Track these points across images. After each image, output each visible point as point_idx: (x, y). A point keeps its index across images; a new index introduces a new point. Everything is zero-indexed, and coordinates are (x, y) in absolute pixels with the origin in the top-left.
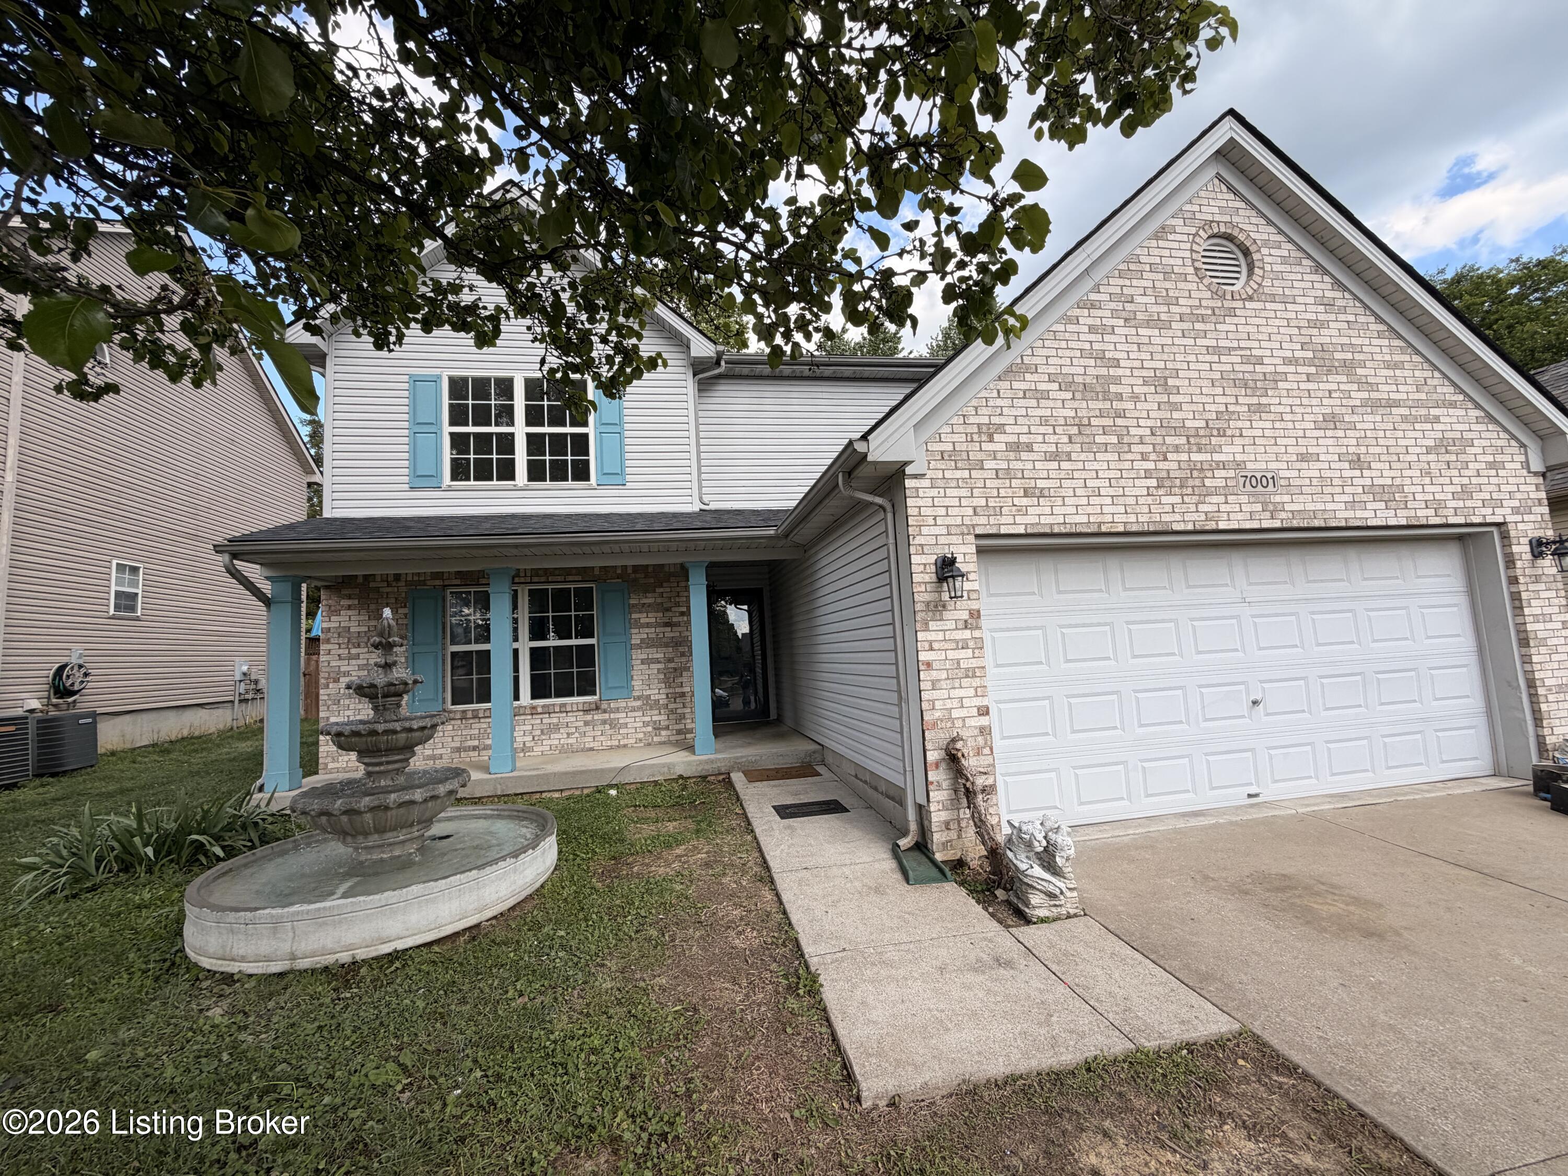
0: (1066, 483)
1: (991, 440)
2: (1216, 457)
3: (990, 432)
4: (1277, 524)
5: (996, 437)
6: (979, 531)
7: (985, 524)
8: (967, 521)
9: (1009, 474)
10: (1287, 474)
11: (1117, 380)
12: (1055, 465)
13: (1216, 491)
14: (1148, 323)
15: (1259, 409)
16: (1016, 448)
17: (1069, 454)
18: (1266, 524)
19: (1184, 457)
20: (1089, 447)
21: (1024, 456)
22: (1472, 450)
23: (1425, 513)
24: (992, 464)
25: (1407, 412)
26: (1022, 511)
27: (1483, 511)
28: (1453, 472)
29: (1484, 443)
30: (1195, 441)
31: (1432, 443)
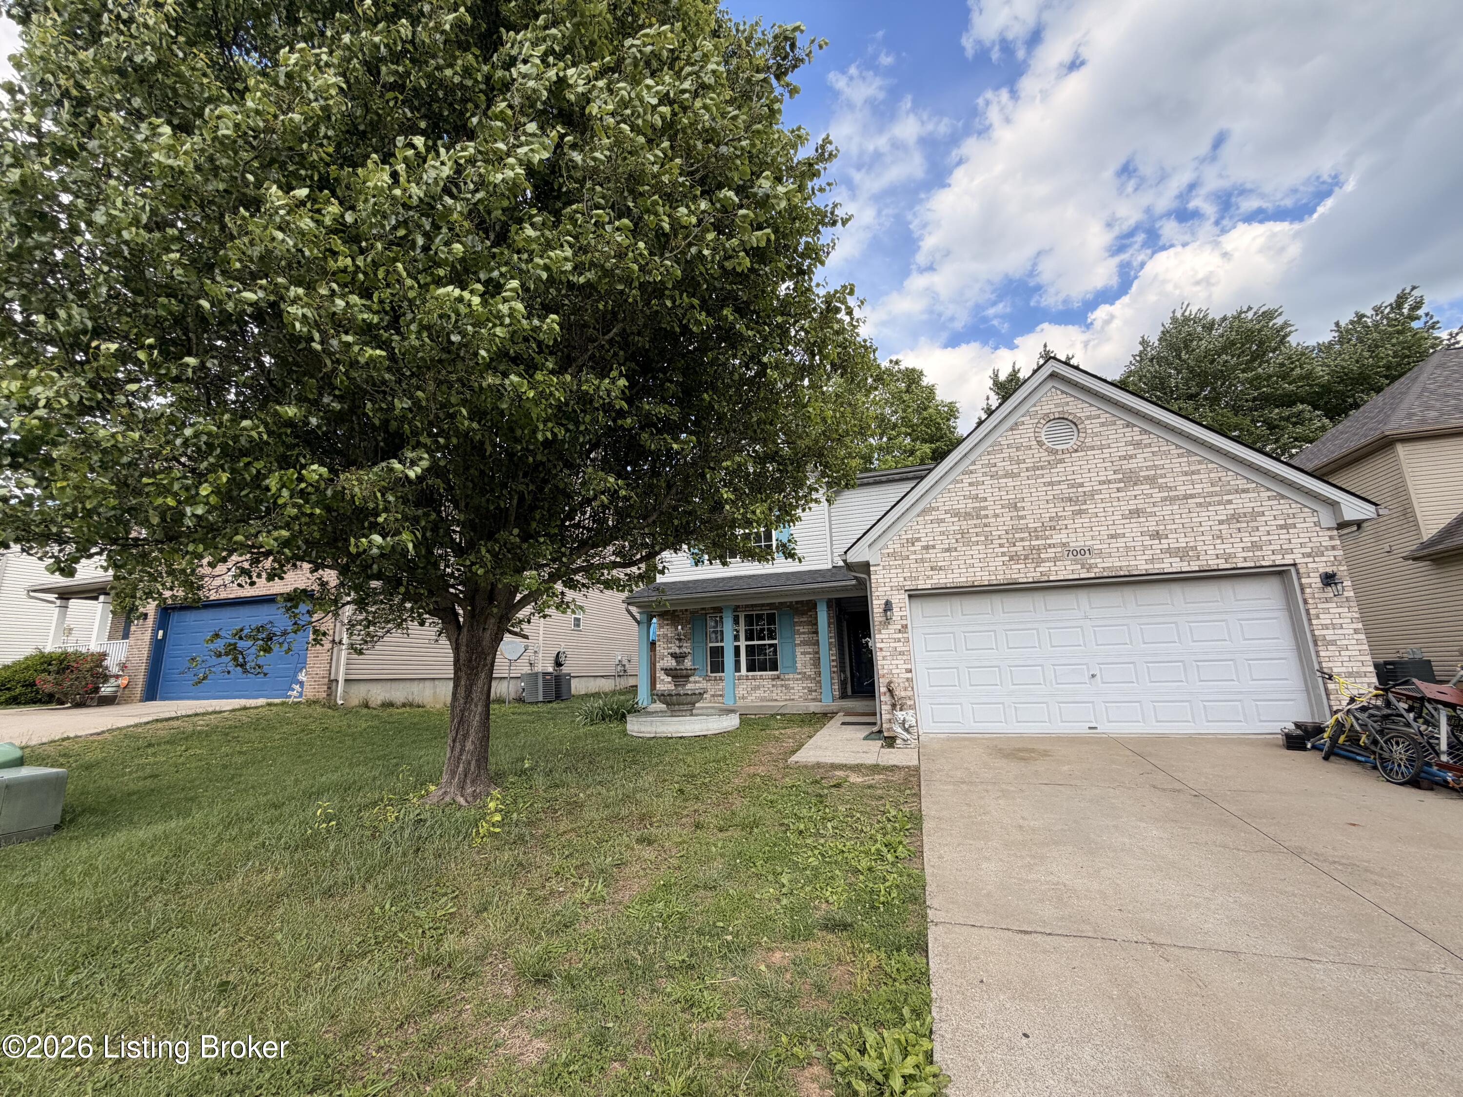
0: (953, 563)
1: (913, 545)
2: (1048, 542)
3: (913, 542)
4: (1093, 575)
5: (916, 544)
6: (906, 588)
7: (909, 585)
8: (900, 584)
9: (922, 560)
10: (1100, 547)
11: (985, 508)
12: (948, 554)
13: (1048, 560)
14: (1006, 476)
15: (1080, 512)
16: (927, 548)
17: (956, 548)
18: (1082, 576)
19: (1027, 543)
20: (968, 544)
21: (931, 551)
22: (1264, 518)
23: (1216, 562)
24: (914, 557)
25: (1202, 500)
26: (930, 577)
27: (1273, 557)
28: (1243, 534)
29: (1275, 513)
30: (1034, 534)
31: (1225, 518)
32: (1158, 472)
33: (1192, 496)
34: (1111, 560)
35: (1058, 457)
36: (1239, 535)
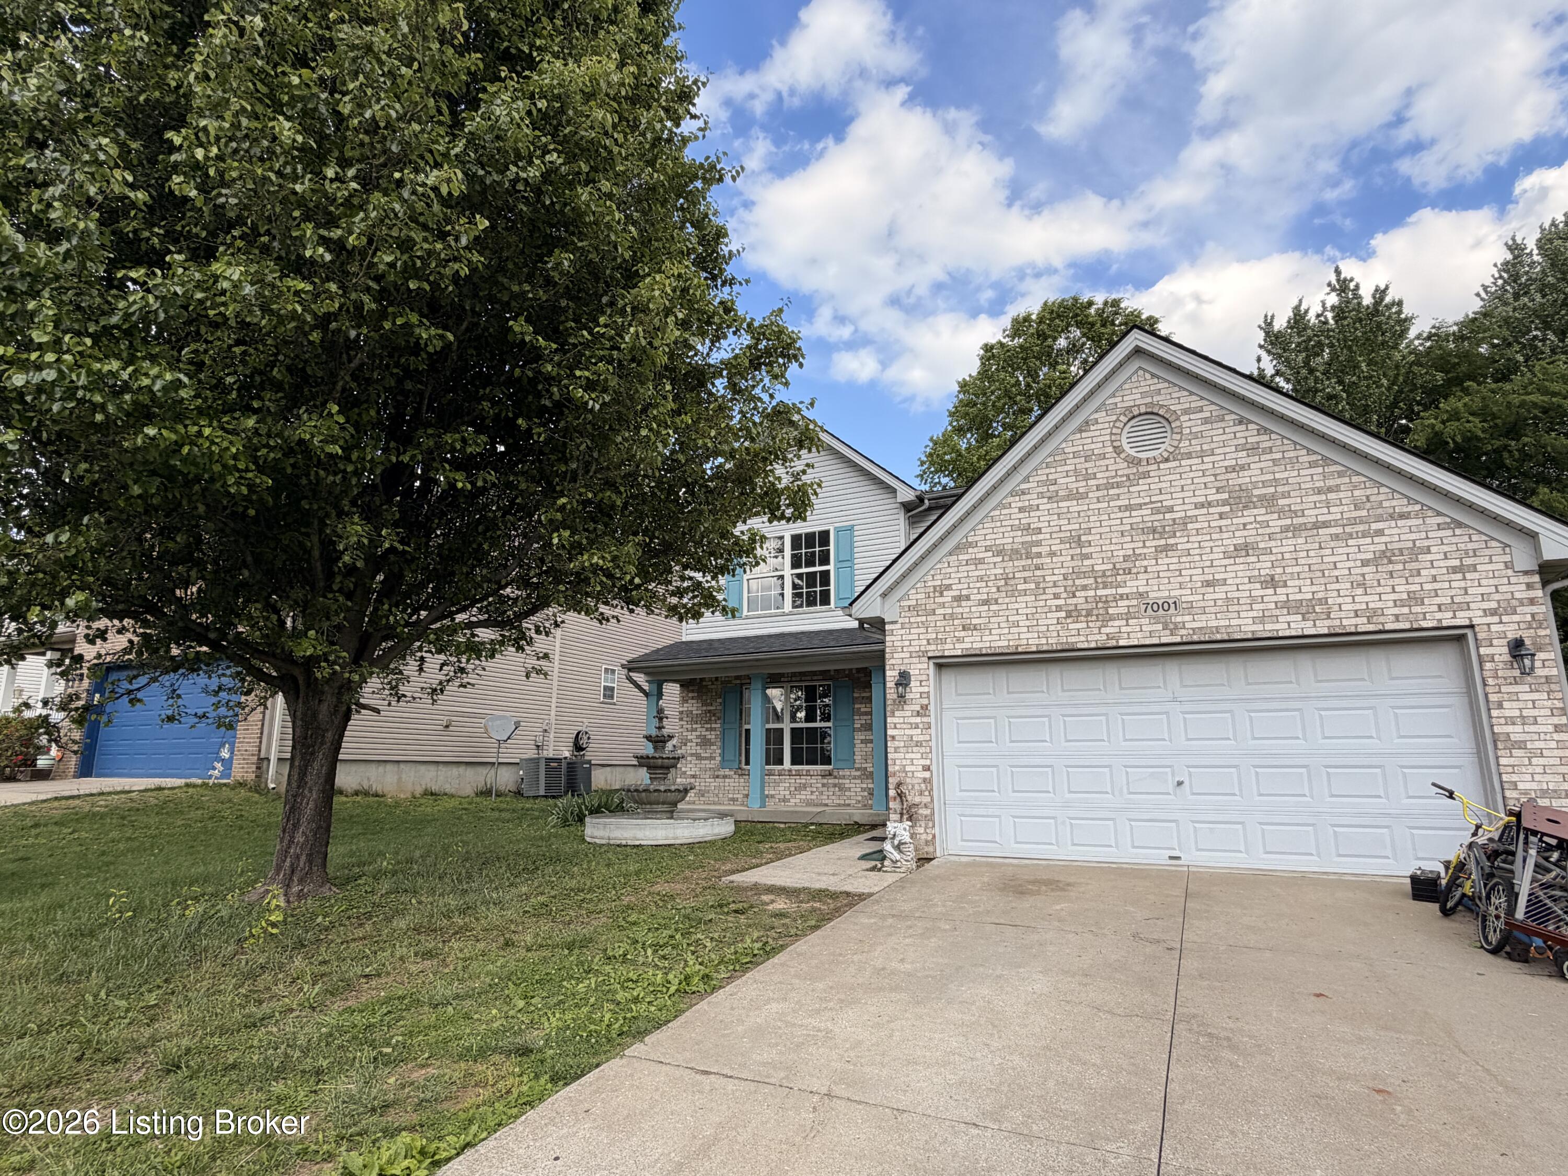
0: (992, 620)
1: (942, 595)
2: (1120, 591)
3: (941, 590)
4: (1178, 639)
5: (945, 593)
6: (930, 654)
7: (933, 650)
8: (923, 648)
9: (952, 617)
10: (1191, 598)
11: (1038, 543)
12: (986, 608)
13: (1118, 617)
14: (1068, 498)
16: (958, 599)
17: (996, 600)
19: (1092, 593)
20: (1013, 593)
21: (964, 603)
22: (1429, 557)
23: (1354, 621)
24: (941, 611)
25: (1340, 530)
26: (960, 640)
27: (1439, 616)
28: (1397, 581)
29: (1446, 548)
30: (1102, 580)
31: (1370, 556)
32: (1280, 489)
33: (1326, 524)
34: (1204, 617)
35: (1141, 469)
36: (1391, 582)
